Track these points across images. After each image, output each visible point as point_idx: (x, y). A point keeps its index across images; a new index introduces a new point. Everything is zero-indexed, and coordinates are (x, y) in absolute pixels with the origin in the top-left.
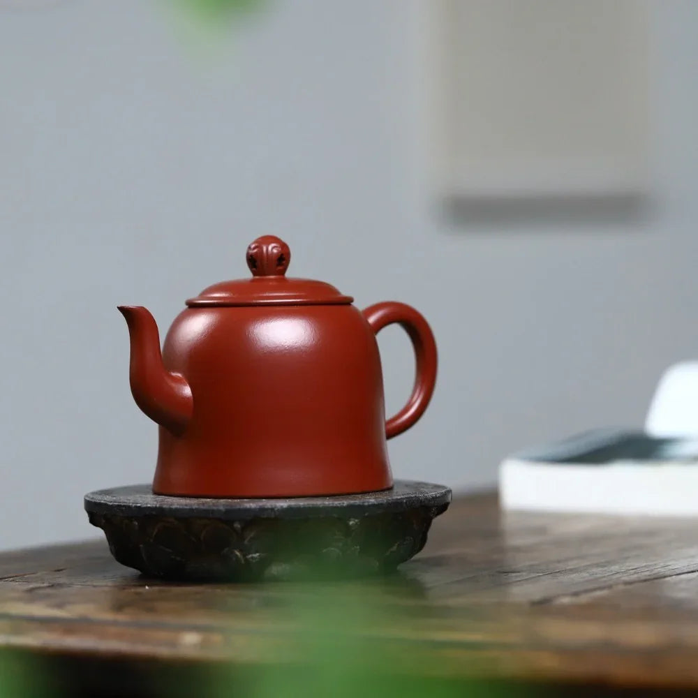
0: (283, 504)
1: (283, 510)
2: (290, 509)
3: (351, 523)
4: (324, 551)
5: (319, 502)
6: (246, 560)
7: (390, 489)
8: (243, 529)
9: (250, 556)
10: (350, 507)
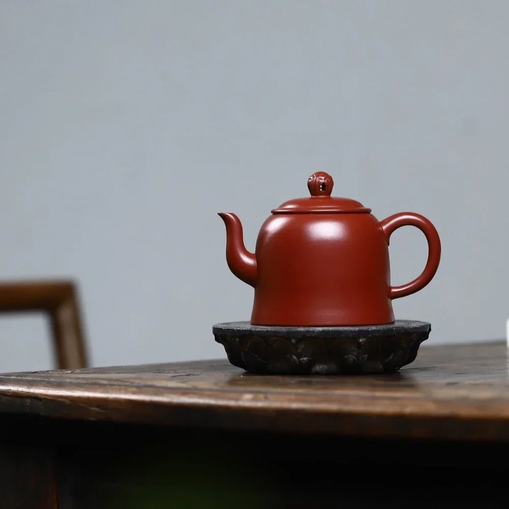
0: (320, 329)
1: (319, 332)
2: (323, 331)
3: (361, 340)
4: (346, 356)
5: (341, 329)
6: (300, 362)
7: (393, 323)
8: (297, 342)
9: (302, 359)
10: (359, 331)
